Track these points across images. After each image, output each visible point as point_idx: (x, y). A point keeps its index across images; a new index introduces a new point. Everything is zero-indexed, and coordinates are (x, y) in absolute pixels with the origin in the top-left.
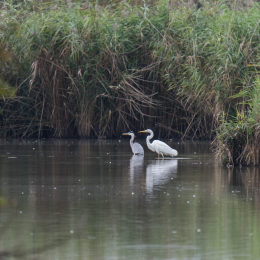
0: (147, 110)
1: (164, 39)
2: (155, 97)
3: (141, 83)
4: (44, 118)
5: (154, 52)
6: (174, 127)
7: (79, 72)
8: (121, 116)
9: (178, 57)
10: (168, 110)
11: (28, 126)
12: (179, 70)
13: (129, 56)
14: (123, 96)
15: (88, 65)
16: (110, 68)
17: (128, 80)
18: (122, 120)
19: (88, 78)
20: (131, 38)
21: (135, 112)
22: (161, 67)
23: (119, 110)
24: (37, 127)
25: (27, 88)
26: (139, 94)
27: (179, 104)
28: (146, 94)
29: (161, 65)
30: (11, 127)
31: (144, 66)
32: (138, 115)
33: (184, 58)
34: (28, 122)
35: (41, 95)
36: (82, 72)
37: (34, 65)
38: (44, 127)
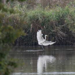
0: (64, 37)
1: (68, 17)
2: (66, 33)
3: (62, 29)
4: (35, 40)
5: (65, 21)
6: (71, 42)
7: (44, 27)
8: (56, 39)
9: (72, 22)
10: (70, 37)
11: (31, 42)
12: (73, 26)
13: (58, 22)
14: (57, 33)
15: (47, 25)
16: (53, 25)
17: (58, 29)
18: (57, 40)
19: (47, 28)
20: (59, 17)
21: (60, 38)
22: (67, 25)
23: (56, 37)
24: (33, 42)
25: (30, 32)
26: (61, 33)
27: (73, 35)
28: (63, 32)
29: (67, 24)
30: (26, 42)
31: (63, 25)
32: (61, 39)
33: (74, 22)
34: (30, 41)
35: (34, 33)
36: (45, 27)
37: (31, 25)
38: (35, 42)
